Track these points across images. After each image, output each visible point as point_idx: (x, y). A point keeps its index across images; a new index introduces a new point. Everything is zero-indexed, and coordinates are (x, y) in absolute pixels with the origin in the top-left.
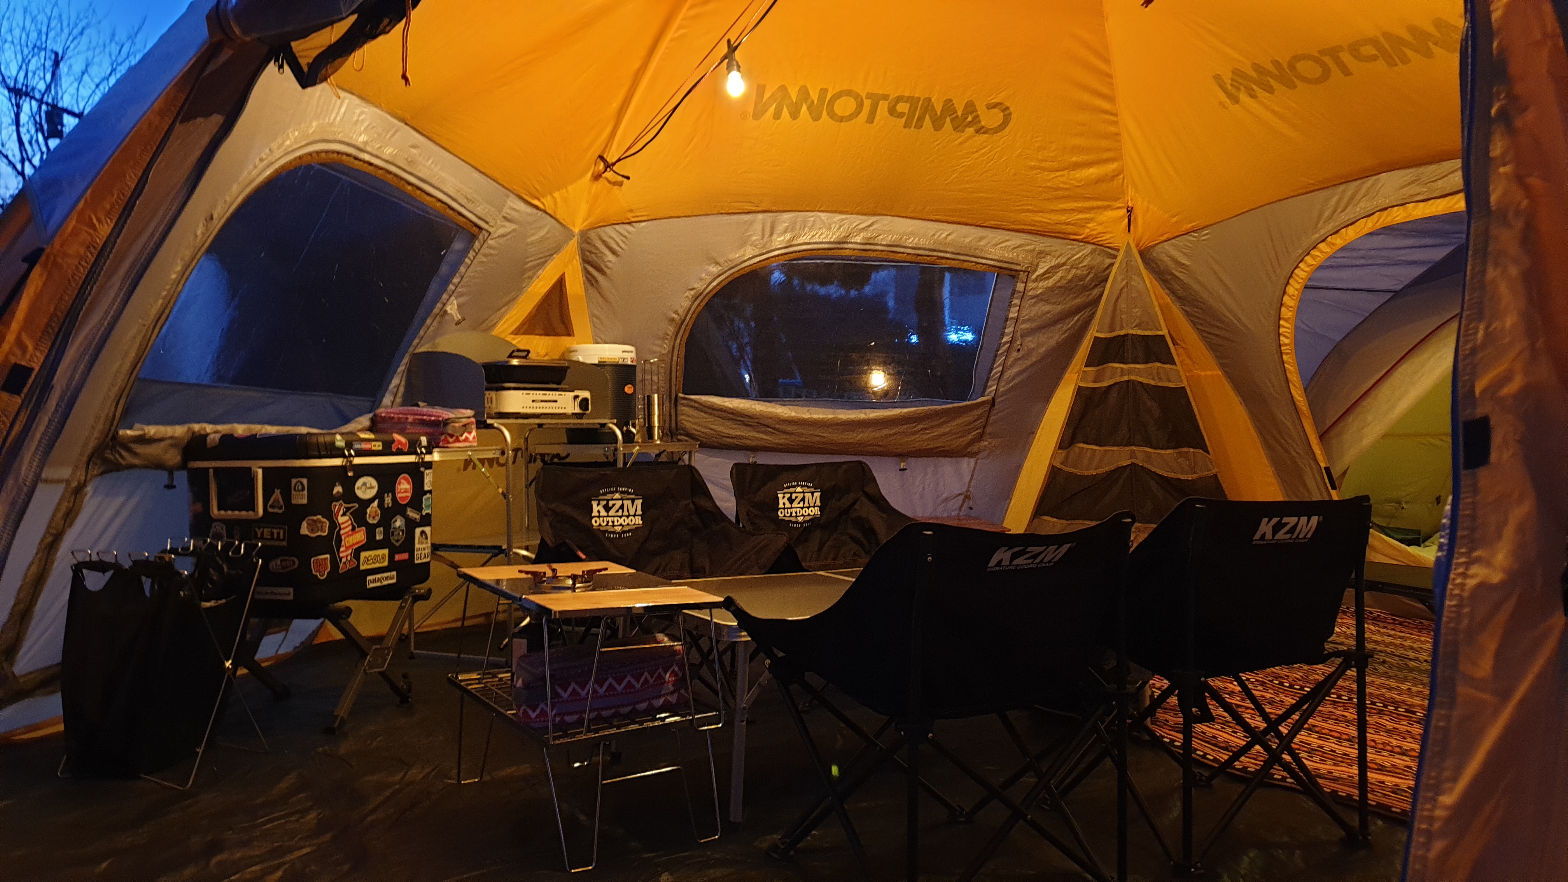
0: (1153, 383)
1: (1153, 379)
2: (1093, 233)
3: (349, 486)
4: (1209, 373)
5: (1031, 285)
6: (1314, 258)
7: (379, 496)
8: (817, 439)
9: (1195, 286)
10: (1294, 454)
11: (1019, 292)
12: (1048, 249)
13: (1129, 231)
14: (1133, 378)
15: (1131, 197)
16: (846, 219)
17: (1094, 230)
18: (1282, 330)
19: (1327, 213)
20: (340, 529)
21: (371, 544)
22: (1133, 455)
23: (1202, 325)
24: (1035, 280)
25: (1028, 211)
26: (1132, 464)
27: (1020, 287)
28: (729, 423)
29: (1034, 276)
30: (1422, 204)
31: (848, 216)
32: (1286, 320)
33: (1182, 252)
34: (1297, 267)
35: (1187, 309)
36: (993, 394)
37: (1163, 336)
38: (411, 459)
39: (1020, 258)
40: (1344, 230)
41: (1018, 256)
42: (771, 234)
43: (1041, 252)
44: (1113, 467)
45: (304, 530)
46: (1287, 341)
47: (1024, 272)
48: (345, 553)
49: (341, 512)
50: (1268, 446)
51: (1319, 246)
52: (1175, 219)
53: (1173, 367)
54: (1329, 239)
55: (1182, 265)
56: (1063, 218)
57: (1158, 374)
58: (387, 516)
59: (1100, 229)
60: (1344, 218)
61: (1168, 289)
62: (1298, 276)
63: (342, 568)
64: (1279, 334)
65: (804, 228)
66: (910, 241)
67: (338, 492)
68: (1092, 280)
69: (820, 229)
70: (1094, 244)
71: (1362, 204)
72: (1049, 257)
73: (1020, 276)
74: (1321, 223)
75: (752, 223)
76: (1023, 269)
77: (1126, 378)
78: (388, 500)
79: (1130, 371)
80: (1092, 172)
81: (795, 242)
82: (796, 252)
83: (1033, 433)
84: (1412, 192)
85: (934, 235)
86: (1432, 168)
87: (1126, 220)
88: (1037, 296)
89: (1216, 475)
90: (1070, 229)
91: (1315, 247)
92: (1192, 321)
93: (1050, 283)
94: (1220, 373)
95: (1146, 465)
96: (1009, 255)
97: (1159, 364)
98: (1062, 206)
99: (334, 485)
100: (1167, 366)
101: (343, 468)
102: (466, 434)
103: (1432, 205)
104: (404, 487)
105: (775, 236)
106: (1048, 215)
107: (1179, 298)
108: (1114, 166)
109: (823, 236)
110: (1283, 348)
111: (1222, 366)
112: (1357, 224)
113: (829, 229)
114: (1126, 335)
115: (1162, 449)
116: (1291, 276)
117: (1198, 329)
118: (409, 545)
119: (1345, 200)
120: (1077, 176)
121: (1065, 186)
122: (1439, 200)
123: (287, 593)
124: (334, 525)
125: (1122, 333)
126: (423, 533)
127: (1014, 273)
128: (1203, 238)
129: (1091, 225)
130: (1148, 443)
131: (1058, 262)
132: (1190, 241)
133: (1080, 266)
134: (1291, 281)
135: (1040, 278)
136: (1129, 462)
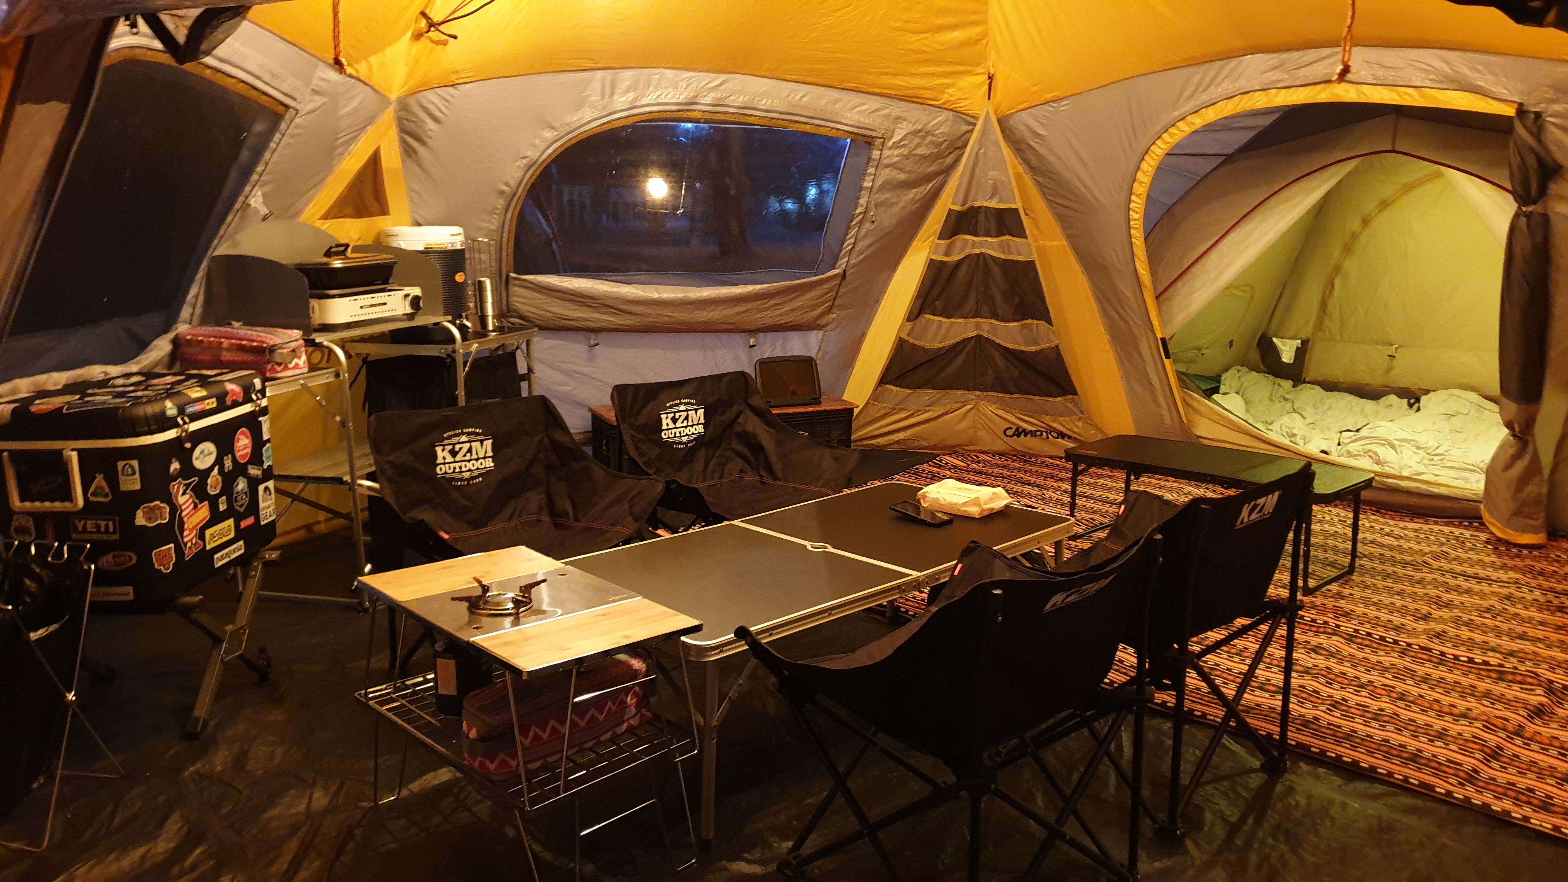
0: (1003, 256)
1: (1004, 253)
2: (952, 98)
3: (186, 458)
4: (1055, 243)
5: (886, 153)
6: (1172, 135)
7: (219, 461)
8: (666, 318)
9: (1051, 158)
10: (1132, 324)
11: (874, 160)
12: (904, 115)
13: (989, 99)
14: (984, 250)
15: (993, 63)
16: (693, 77)
17: (951, 96)
18: (1132, 205)
19: (1188, 92)
20: (182, 512)
21: (216, 518)
22: (978, 326)
23: (1051, 195)
24: (891, 148)
25: (887, 74)
26: (979, 336)
27: (876, 154)
28: (568, 304)
29: (890, 143)
30: (1284, 91)
31: (697, 74)
32: (1138, 196)
33: (1039, 122)
34: (1154, 143)
35: (1040, 179)
36: (844, 266)
37: (1016, 210)
38: (247, 408)
39: (877, 124)
40: (1203, 110)
41: (874, 121)
42: (612, 94)
43: (897, 118)
44: (959, 339)
45: (140, 519)
46: (1136, 216)
47: (880, 138)
48: (189, 537)
49: (181, 491)
50: (1105, 314)
51: (1178, 124)
52: (1035, 89)
53: (1024, 240)
54: (1188, 118)
55: (1038, 135)
56: (922, 82)
57: (1009, 246)
58: (229, 480)
59: (959, 95)
60: (1204, 98)
61: (1022, 158)
62: (1154, 153)
63: (188, 555)
64: (1129, 209)
65: (649, 86)
66: (763, 102)
67: (176, 469)
68: (947, 148)
69: (666, 88)
70: (950, 110)
71: (1225, 85)
72: (905, 123)
73: (876, 143)
74: (1181, 101)
75: (590, 81)
76: (880, 135)
77: (977, 251)
78: (228, 463)
79: (981, 245)
80: (957, 35)
81: (638, 103)
82: (640, 114)
83: (878, 302)
84: (1275, 78)
85: (788, 96)
86: (1296, 54)
87: (986, 87)
88: (892, 164)
89: (1057, 346)
90: (928, 94)
91: (1173, 125)
92: (1042, 191)
93: (904, 151)
94: (1065, 243)
95: (991, 337)
96: (865, 121)
97: (1009, 237)
98: (923, 70)
99: (171, 463)
100: (1018, 240)
101: (178, 440)
102: (295, 360)
103: (1293, 93)
104: (243, 443)
105: (616, 97)
106: (907, 79)
107: (1032, 168)
108: (978, 30)
109: (669, 96)
110: (1131, 223)
111: (1070, 238)
112: (1218, 105)
113: (676, 88)
114: (980, 207)
115: (1008, 321)
116: (1147, 152)
117: (1047, 199)
118: (253, 508)
119: (1207, 80)
120: (941, 39)
121: (928, 50)
122: (1301, 89)
123: (127, 593)
124: (175, 509)
125: (977, 204)
126: (266, 488)
127: (869, 140)
128: (1062, 108)
129: (950, 91)
130: (995, 316)
131: (914, 127)
132: (1048, 111)
133: (937, 132)
134: (1146, 157)
135: (897, 145)
136: (974, 334)
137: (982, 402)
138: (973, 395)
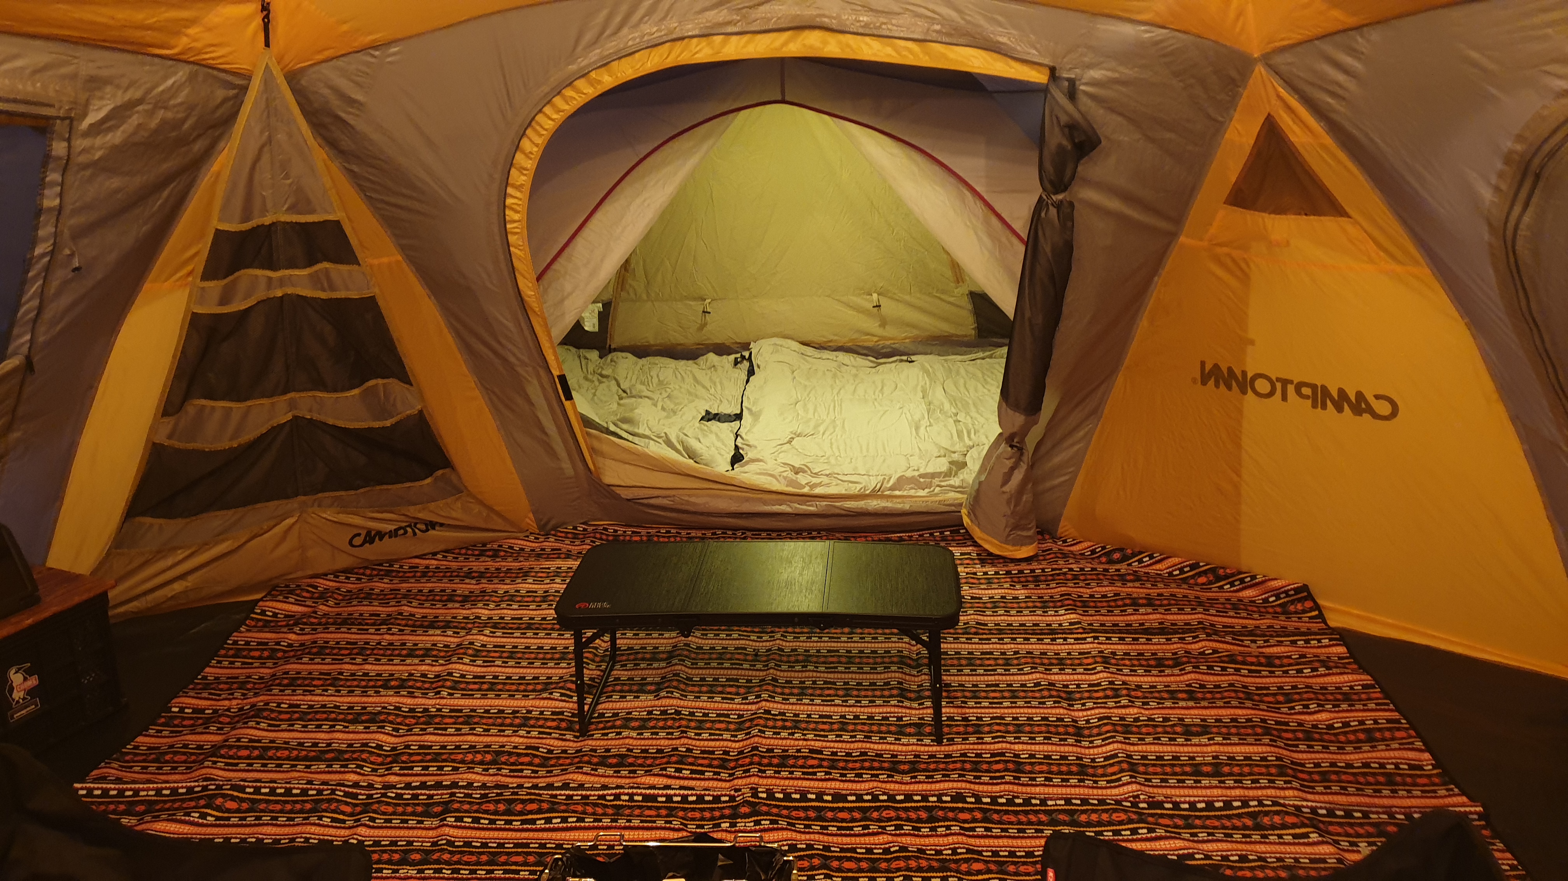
0: (323, 295)
1: (324, 290)
2: (193, 45)
4: (385, 260)
5: (80, 143)
6: (566, 100)
9: (375, 136)
10: (512, 359)
11: (59, 158)
12: (105, 73)
13: (267, 44)
14: (290, 290)
17: (195, 40)
18: (509, 201)
19: (588, 37)
22: (292, 405)
24: (87, 134)
26: (295, 418)
27: (59, 148)
29: (85, 124)
30: (734, 39)
32: (518, 188)
33: (351, 80)
34: (540, 111)
35: (355, 168)
36: (24, 350)
37: (338, 223)
39: (52, 93)
40: (616, 63)
41: (43, 87)
43: (92, 80)
44: (263, 429)
46: (516, 217)
47: (63, 119)
51: (577, 83)
52: (345, 27)
53: (356, 267)
54: (593, 74)
55: (352, 102)
57: (330, 279)
59: (208, 38)
60: (611, 46)
61: (325, 138)
62: (540, 125)
64: (505, 206)
70: (193, 63)
71: (644, 28)
72: (108, 89)
73: (56, 128)
74: (580, 48)
76: (62, 113)
77: (279, 294)
79: (282, 282)
87: (259, 22)
88: (94, 164)
89: (421, 412)
90: (149, 36)
91: (570, 84)
92: (359, 186)
93: (116, 137)
94: (401, 258)
95: (316, 416)
96: (26, 89)
97: (326, 265)
100: (345, 267)
103: (748, 42)
110: (508, 226)
111: (405, 248)
114: (273, 224)
115: (341, 390)
116: (529, 124)
117: (370, 198)
125: (267, 220)
127: (40, 123)
128: (389, 59)
129: (191, 31)
130: (319, 384)
131: (128, 96)
132: (369, 65)
133: (172, 102)
134: (529, 132)
135: (97, 129)
136: (289, 417)
137: (310, 510)
138: (294, 504)
